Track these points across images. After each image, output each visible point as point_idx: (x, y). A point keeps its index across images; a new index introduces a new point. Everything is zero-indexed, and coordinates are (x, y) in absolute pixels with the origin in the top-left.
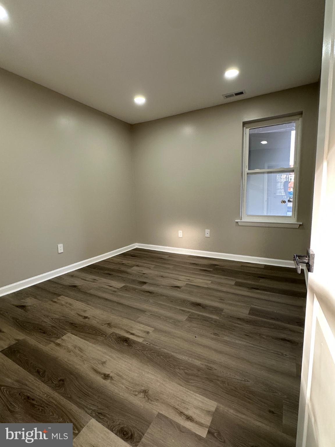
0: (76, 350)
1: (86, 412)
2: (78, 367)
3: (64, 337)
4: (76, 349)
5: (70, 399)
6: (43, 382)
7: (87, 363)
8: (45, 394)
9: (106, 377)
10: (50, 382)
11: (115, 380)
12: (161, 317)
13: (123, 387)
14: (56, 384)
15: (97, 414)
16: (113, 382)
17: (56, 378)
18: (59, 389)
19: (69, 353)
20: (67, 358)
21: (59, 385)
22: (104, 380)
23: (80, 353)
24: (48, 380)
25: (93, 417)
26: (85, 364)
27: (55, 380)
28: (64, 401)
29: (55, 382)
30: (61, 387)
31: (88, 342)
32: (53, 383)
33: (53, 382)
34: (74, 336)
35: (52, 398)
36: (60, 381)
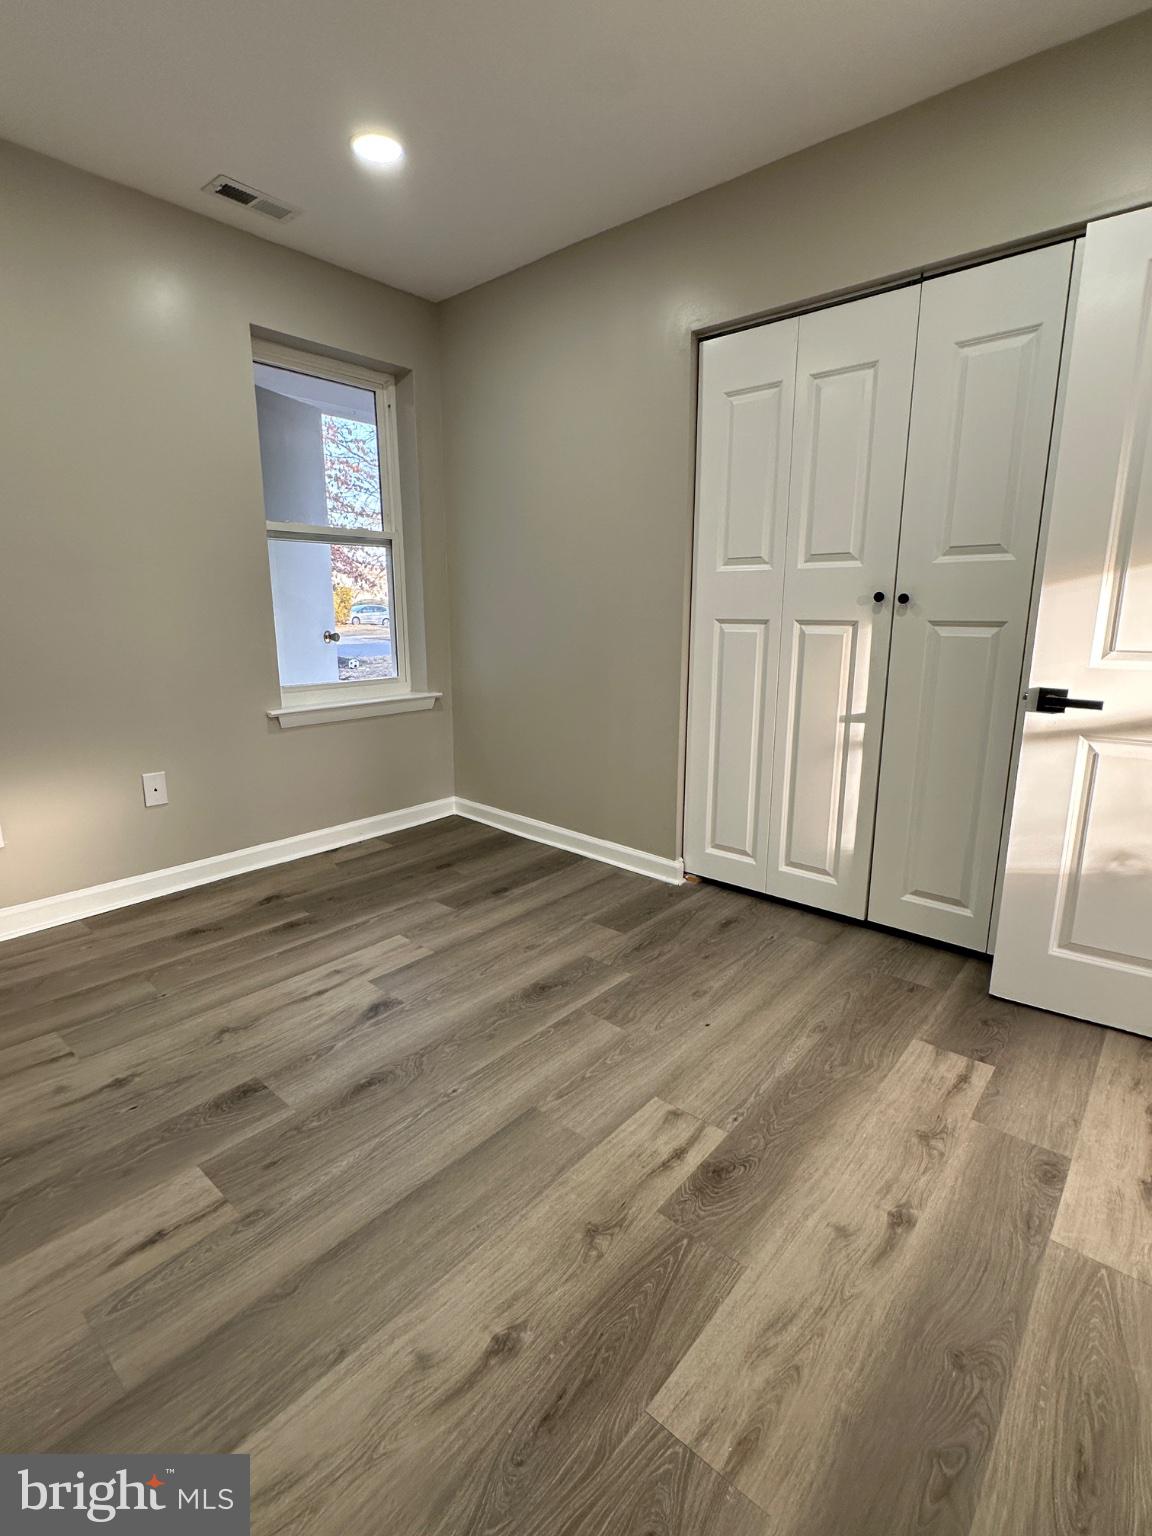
0: (781, 1346)
1: (1040, 1258)
2: (879, 1315)
3: (684, 1429)
4: (776, 1346)
5: (1019, 1311)
6: (990, 1439)
7: (854, 1286)
8: (1036, 1406)
9: (901, 1220)
10: (980, 1408)
11: (906, 1196)
12: (588, 1075)
13: (924, 1179)
14: (982, 1379)
15: (1033, 1232)
16: (915, 1202)
17: (957, 1388)
18: (999, 1358)
19: (806, 1372)
20: (840, 1369)
21: (981, 1363)
22: (918, 1225)
23: (798, 1323)
24: (976, 1420)
25: (1046, 1239)
26: (855, 1291)
27: (964, 1388)
28: (1036, 1328)
29: (973, 1388)
30: (990, 1354)
31: (729, 1301)
32: (981, 1391)
33: (976, 1392)
34: (673, 1378)
35: (1041, 1372)
36: (961, 1368)
